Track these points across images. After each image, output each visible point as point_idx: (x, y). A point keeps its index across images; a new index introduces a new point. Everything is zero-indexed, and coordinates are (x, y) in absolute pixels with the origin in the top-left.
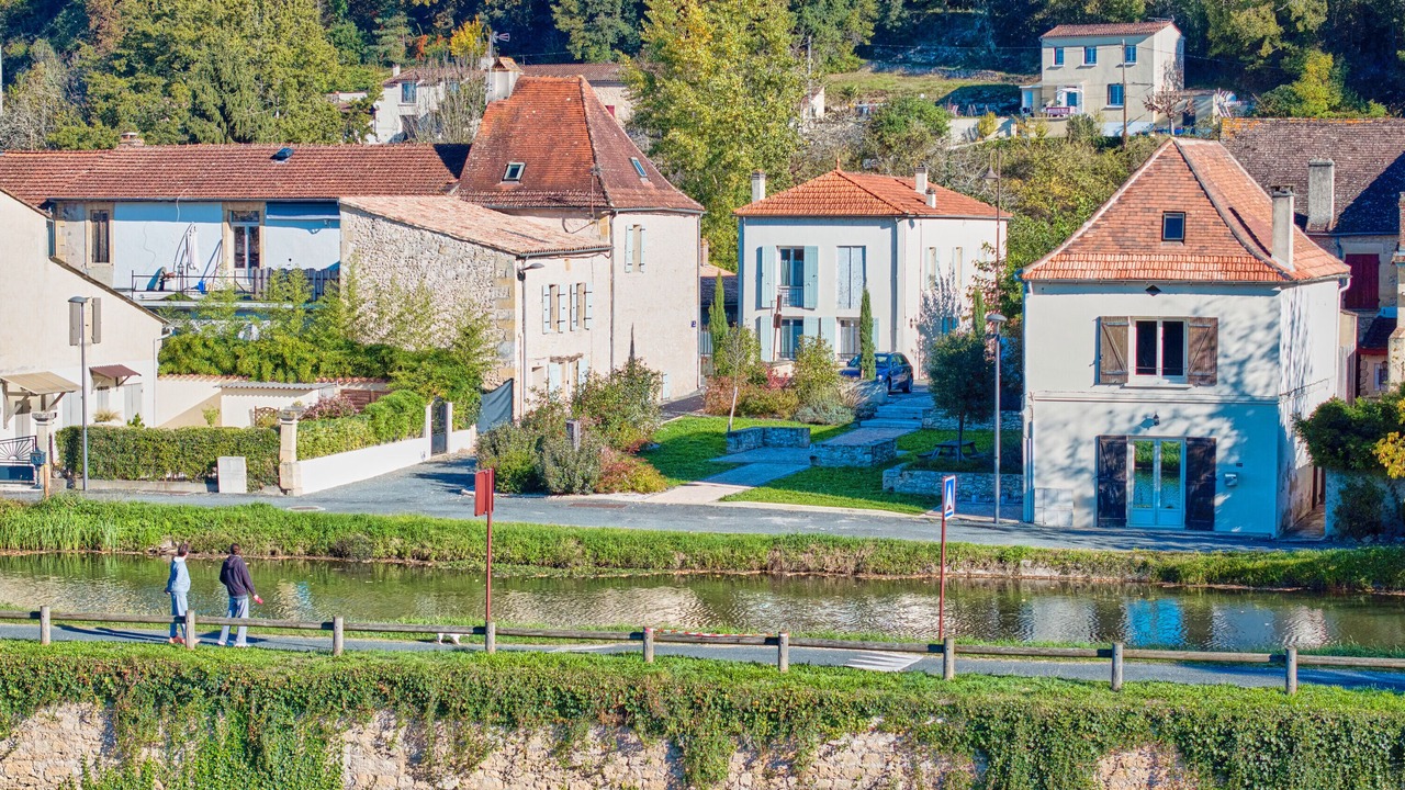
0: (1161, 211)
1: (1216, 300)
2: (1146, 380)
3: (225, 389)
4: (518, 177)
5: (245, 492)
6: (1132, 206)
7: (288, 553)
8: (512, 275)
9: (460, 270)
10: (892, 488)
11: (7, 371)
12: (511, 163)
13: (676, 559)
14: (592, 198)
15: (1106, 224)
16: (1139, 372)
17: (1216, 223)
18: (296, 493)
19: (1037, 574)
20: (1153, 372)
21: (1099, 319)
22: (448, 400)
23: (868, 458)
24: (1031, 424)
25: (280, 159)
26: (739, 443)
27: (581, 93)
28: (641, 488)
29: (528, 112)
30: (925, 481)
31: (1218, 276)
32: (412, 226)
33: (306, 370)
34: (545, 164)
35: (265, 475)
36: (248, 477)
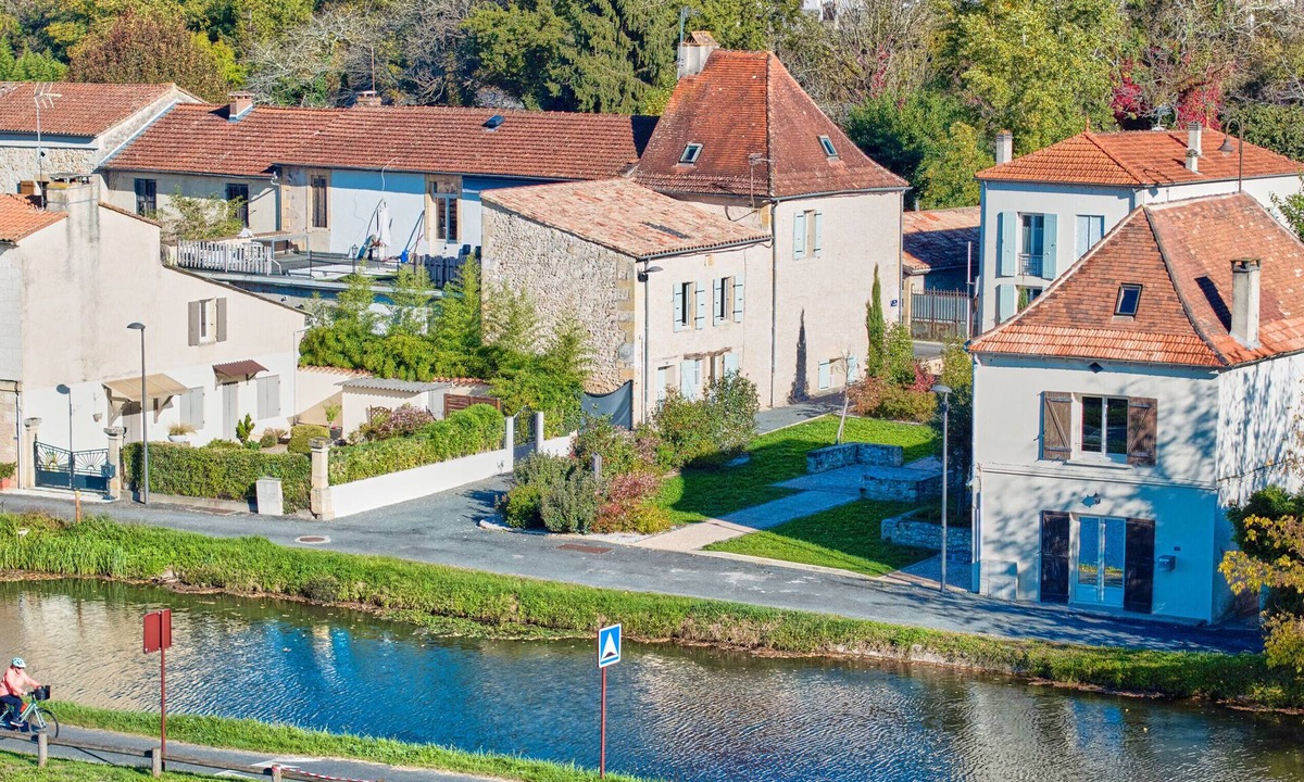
0: (1118, 282)
1: (1142, 380)
2: (1091, 457)
3: (347, 387)
4: (694, 159)
5: (281, 514)
6: (1092, 276)
7: (267, 591)
8: (633, 278)
9: (586, 269)
10: (889, 539)
11: (113, 376)
12: (690, 144)
13: (598, 621)
14: (752, 185)
15: (1063, 294)
16: (1085, 448)
17: (1170, 299)
18: (326, 518)
19: (925, 660)
20: (1098, 449)
21: (1043, 394)
22: (539, 409)
23: (913, 494)
24: (979, 495)
25: (491, 127)
26: (821, 463)
27: (767, 70)
28: (642, 528)
29: (716, 90)
30: (920, 534)
31: (1158, 357)
32: (543, 224)
33: (424, 370)
34: (721, 145)
35: (298, 500)
36: (285, 500)
